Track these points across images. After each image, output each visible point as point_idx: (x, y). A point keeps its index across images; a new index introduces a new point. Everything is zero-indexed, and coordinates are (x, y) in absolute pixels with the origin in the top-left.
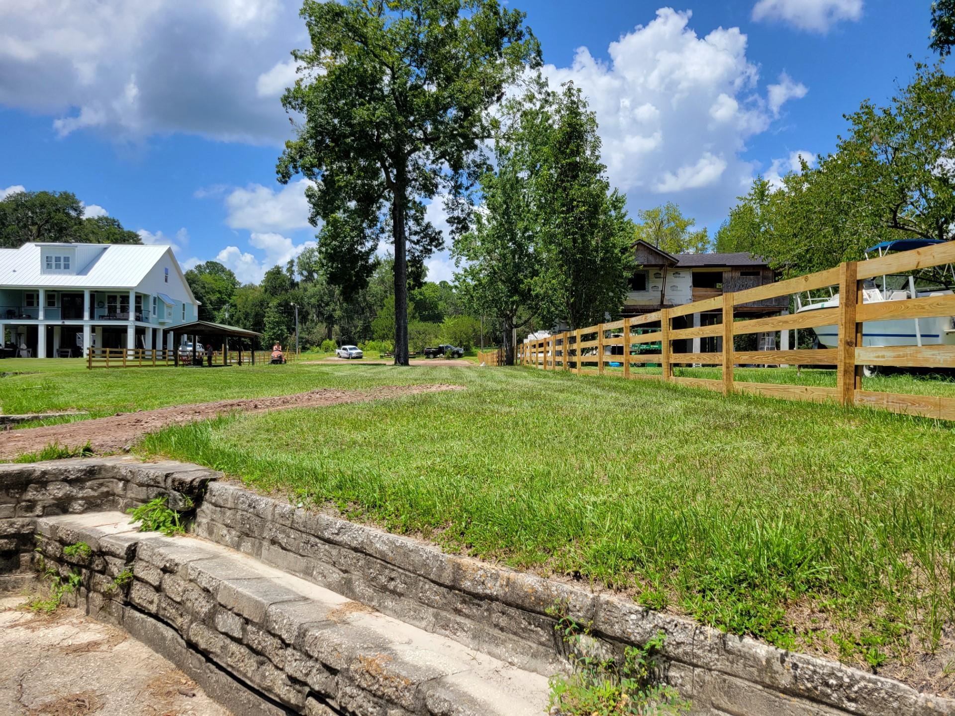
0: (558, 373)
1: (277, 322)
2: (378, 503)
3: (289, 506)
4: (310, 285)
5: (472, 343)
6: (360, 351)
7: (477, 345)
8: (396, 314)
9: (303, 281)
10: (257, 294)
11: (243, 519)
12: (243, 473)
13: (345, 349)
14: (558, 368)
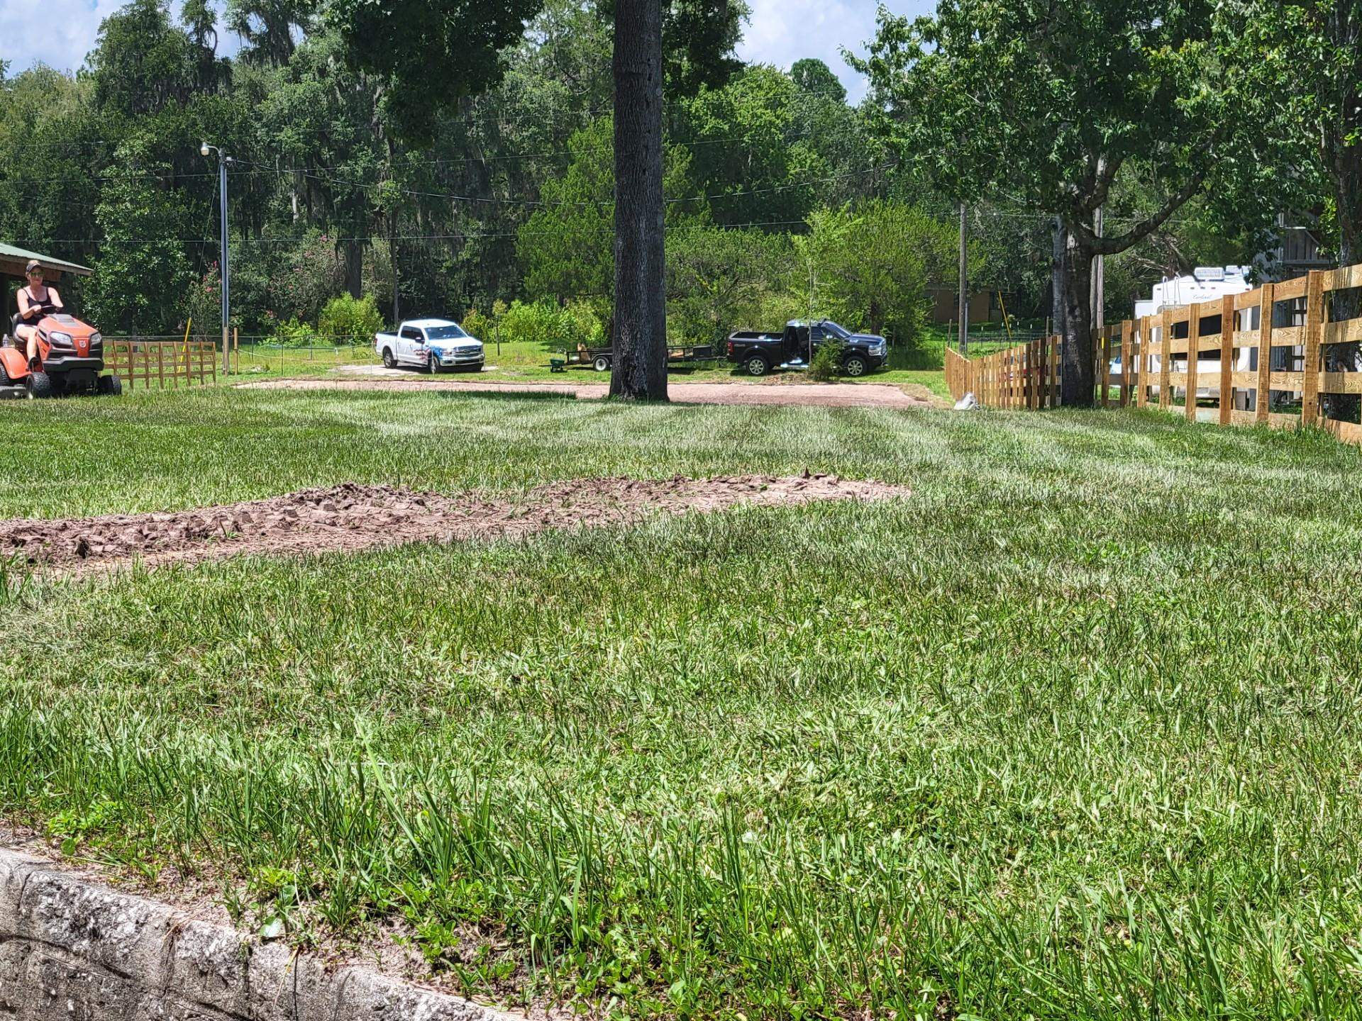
0: (1279, 440)
1: (146, 222)
2: (577, 933)
3: (228, 932)
4: (274, 75)
5: (921, 314)
6: (470, 341)
7: (943, 323)
8: (622, 189)
9: (247, 56)
10: (67, 108)
11: (51, 978)
12: (48, 802)
13: (412, 334)
14: (1277, 421)
